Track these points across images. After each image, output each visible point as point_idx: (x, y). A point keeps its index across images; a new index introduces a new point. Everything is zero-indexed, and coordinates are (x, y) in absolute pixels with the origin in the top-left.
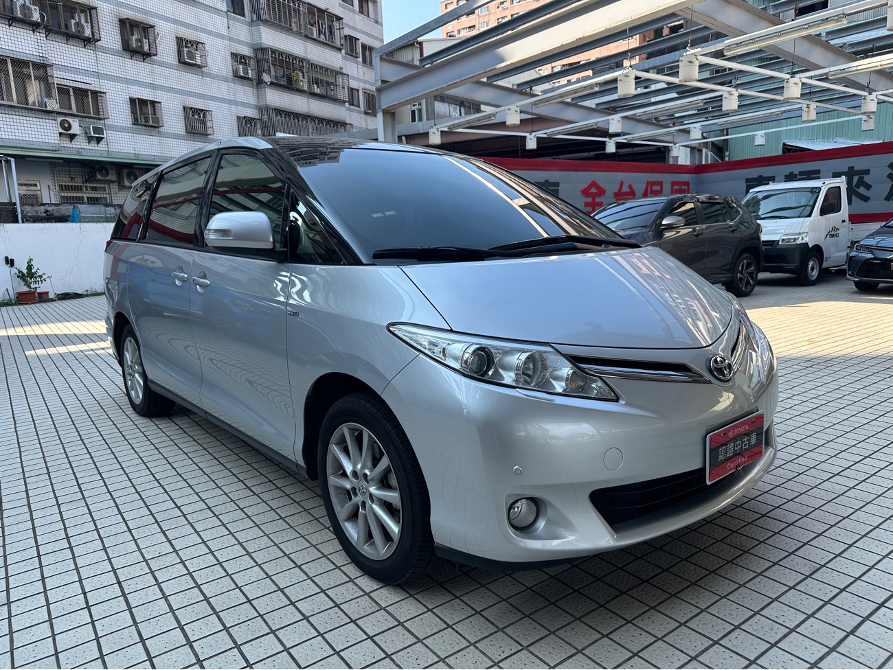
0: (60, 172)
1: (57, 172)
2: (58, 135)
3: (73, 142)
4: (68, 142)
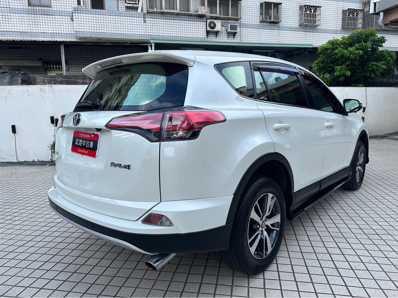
2: (205, 32)
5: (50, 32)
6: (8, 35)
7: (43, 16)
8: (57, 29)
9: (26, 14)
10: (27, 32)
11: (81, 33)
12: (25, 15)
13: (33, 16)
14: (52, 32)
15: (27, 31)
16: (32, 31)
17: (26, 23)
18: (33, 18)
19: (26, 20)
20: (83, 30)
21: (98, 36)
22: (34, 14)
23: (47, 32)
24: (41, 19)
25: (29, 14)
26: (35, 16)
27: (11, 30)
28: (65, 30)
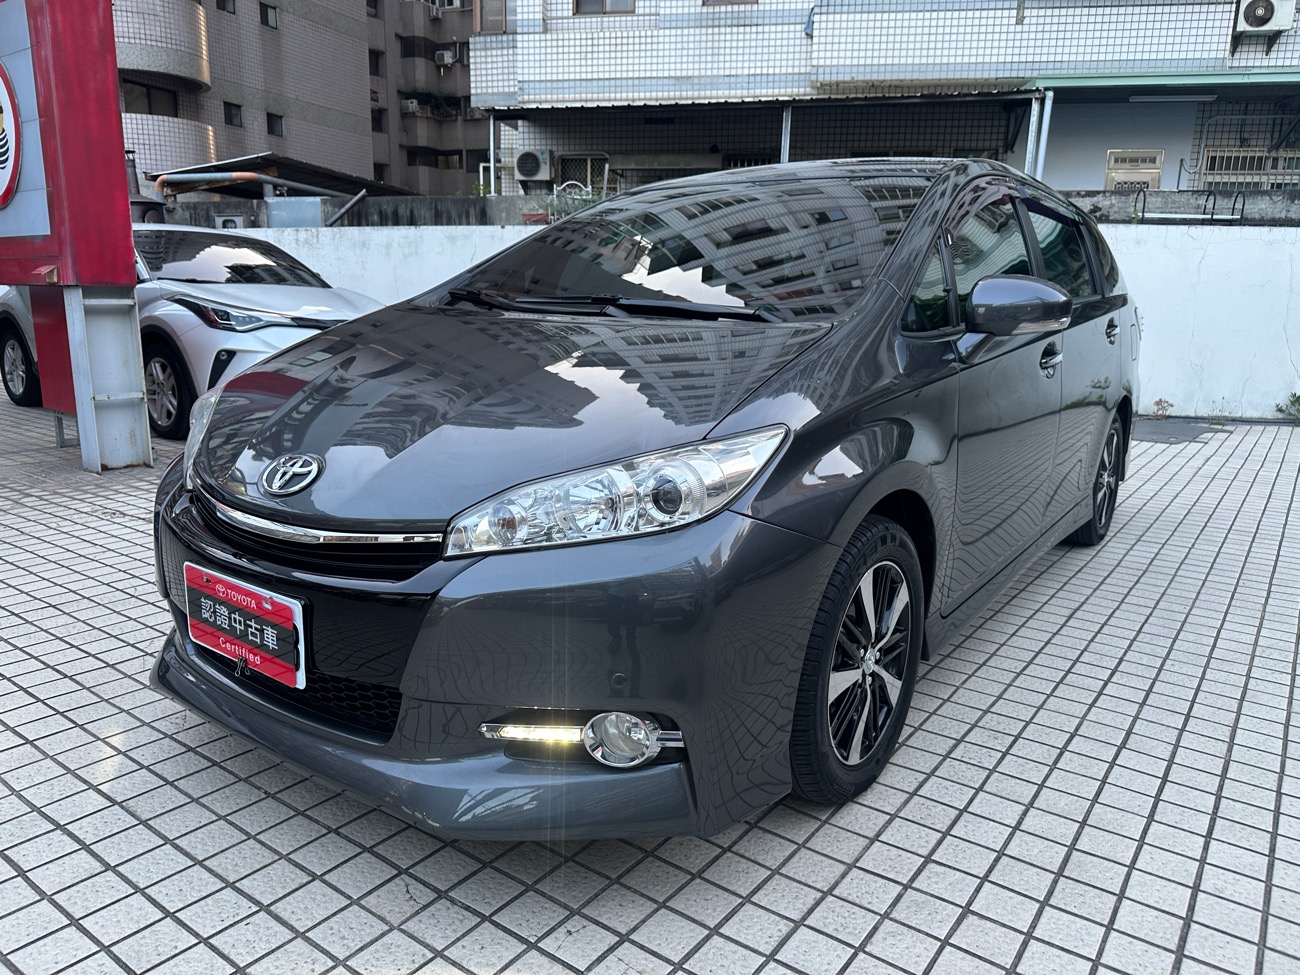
0: (1220, 128)
1: (1212, 129)
2: (1229, 38)
3: (1273, 55)
4: (1259, 55)
5: (746, 72)
6: (648, 88)
7: (735, 29)
8: (765, 64)
9: (694, 27)
10: (690, 77)
11: (828, 70)
12: (692, 31)
13: (710, 30)
14: (752, 71)
15: (690, 73)
16: (703, 73)
17: (691, 52)
18: (710, 38)
19: (691, 45)
20: (835, 62)
21: (875, 77)
22: (713, 27)
23: (739, 72)
24: (728, 37)
25: (701, 27)
26: (716, 30)
27: (654, 74)
28: (784, 63)
